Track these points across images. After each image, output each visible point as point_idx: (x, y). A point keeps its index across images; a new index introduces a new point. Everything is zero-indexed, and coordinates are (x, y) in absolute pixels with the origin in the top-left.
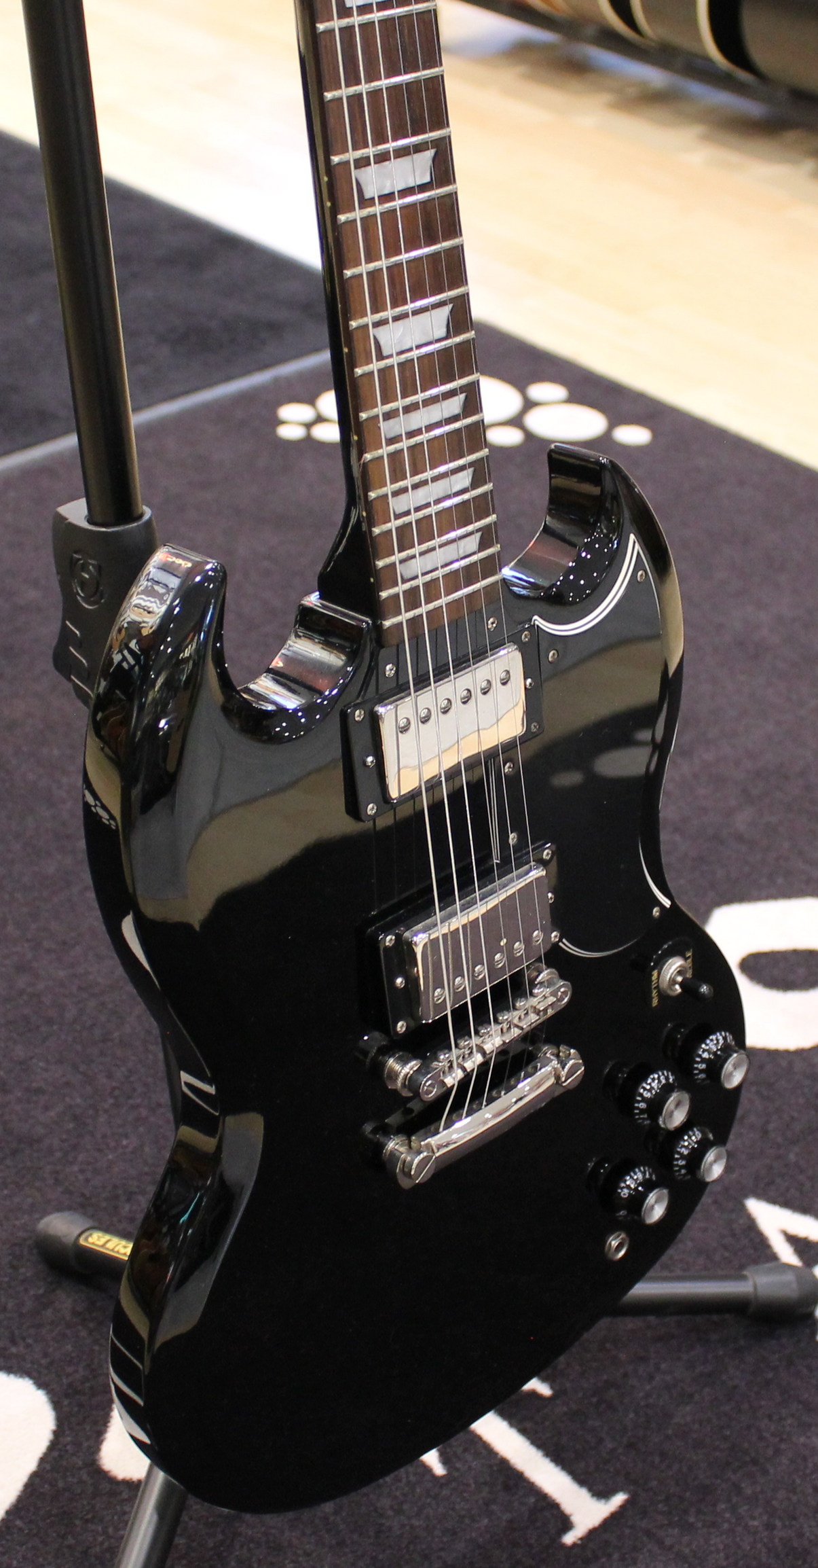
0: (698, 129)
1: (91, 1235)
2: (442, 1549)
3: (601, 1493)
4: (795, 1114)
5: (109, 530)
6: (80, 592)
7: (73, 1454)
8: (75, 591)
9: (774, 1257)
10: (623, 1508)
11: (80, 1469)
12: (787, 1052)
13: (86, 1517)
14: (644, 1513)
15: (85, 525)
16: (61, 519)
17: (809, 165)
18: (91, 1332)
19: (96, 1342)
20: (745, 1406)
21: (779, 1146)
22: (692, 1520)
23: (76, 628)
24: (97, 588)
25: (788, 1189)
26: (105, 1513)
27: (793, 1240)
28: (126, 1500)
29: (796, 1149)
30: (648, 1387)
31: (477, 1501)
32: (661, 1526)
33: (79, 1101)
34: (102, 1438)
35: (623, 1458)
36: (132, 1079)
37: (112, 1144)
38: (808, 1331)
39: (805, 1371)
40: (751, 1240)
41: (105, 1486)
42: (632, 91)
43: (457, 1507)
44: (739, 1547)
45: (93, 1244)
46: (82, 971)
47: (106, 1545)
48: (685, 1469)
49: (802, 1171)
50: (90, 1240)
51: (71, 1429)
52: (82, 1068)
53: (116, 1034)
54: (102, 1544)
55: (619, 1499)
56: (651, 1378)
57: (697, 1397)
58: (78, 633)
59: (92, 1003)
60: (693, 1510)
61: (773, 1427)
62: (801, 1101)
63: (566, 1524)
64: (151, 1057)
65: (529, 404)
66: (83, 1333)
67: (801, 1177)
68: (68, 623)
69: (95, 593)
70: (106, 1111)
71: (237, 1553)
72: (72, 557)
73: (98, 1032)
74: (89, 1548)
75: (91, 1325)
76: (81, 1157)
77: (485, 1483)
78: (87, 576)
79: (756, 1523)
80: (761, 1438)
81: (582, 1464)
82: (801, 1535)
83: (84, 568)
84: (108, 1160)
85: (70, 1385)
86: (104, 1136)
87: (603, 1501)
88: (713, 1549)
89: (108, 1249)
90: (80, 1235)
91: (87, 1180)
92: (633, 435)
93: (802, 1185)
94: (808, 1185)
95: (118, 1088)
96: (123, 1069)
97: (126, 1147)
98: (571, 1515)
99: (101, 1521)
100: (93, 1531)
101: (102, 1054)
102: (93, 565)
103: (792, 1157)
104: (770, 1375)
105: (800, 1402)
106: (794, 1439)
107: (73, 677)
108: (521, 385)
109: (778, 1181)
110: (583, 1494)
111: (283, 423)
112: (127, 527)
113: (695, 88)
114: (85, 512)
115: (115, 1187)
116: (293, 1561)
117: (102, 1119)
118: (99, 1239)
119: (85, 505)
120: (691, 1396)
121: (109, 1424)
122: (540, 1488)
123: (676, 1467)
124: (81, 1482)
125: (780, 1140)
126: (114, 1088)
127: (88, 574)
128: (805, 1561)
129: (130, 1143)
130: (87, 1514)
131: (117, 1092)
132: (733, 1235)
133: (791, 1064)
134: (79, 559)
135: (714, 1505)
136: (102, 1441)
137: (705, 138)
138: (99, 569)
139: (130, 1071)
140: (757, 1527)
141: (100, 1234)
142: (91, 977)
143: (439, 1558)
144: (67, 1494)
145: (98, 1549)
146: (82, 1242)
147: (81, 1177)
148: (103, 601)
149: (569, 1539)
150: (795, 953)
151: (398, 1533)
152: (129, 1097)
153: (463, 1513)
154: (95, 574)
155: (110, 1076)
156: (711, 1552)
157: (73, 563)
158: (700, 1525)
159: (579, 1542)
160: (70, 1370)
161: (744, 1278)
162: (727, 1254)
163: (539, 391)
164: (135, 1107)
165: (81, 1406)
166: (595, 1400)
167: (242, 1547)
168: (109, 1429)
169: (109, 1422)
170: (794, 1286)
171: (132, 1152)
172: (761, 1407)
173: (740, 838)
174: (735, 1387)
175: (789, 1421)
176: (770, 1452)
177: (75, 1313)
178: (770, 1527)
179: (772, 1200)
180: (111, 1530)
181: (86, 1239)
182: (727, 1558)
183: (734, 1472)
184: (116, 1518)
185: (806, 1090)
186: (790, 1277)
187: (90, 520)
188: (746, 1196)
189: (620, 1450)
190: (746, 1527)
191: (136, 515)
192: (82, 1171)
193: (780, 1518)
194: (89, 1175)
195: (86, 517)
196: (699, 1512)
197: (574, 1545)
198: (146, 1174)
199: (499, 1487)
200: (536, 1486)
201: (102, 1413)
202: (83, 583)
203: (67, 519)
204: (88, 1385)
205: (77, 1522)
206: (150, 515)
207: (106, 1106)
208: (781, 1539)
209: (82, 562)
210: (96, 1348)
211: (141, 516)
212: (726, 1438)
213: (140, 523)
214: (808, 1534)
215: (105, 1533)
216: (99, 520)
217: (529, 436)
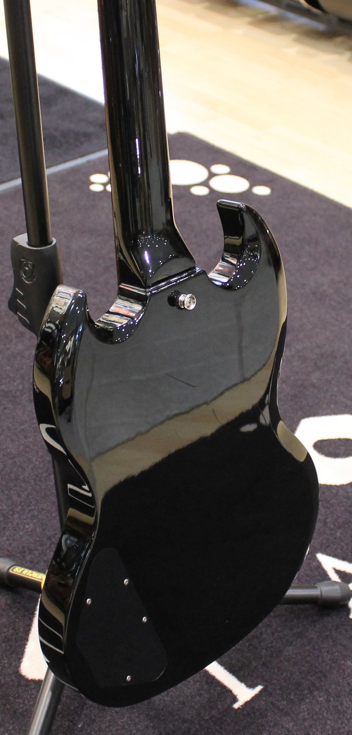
0: (294, 36)
1: (14, 568)
2: (178, 710)
3: (251, 686)
4: (339, 515)
5: (38, 249)
6: (24, 276)
7: (8, 668)
8: (21, 275)
9: (329, 579)
10: (261, 692)
11: (12, 674)
12: (336, 486)
13: (15, 696)
14: (270, 695)
15: (27, 246)
16: (15, 243)
17: (348, 55)
18: (14, 613)
19: (17, 618)
20: (317, 647)
21: (332, 530)
22: (292, 697)
23: (21, 291)
24: (32, 274)
25: (336, 549)
26: (24, 694)
27: (338, 572)
28: (33, 688)
29: (340, 531)
30: (272, 639)
31: (194, 689)
32: (278, 701)
33: (5, 507)
34: (21, 661)
35: (261, 670)
36: (30, 497)
37: (22, 528)
38: (345, 613)
39: (344, 632)
40: (319, 572)
41: (23, 683)
42: (260, 16)
43: (185, 692)
44: (314, 710)
45: (16, 572)
46: (5, 447)
47: (24, 709)
48: (289, 675)
49: (342, 541)
50: (14, 570)
51: (7, 657)
52: (6, 492)
53: (21, 477)
54: (22, 708)
55: (259, 688)
56: (273, 634)
57: (294, 643)
58: (22, 293)
59: (10, 462)
60: (293, 693)
61: (329, 657)
62: (342, 508)
63: (235, 699)
64: (38, 487)
65: (212, 175)
66: (11, 614)
67: (342, 544)
68: (17, 289)
69: (31, 277)
70: (18, 512)
71: (85, 712)
72: (20, 261)
73: (13, 476)
74: (16, 710)
75: (15, 610)
76: (7, 533)
77: (198, 681)
78: (27, 269)
79: (321, 699)
80: (323, 661)
81: (242, 673)
82: (342, 704)
83: (26, 265)
84: (20, 535)
85: (6, 637)
86: (18, 524)
87: (252, 689)
88: (301, 710)
89: (23, 574)
90: (10, 568)
91: (10, 544)
92: (262, 191)
93: (343, 547)
94: (345, 547)
95: (24, 502)
96: (26, 493)
97: (28, 529)
98: (237, 695)
99: (22, 697)
100: (18, 702)
101: (15, 486)
102: (30, 264)
103: (338, 534)
104: (328, 633)
105: (341, 645)
106: (339, 662)
107: (18, 313)
108: (207, 165)
109: (332, 545)
110: (242, 686)
111: (93, 183)
112: (46, 247)
113: (291, 15)
114: (26, 240)
115: (23, 547)
116: (111, 716)
117: (16, 516)
118: (19, 570)
119: (27, 237)
120: (292, 642)
121: (24, 655)
122: (223, 683)
123: (285, 674)
124: (12, 680)
125: (332, 526)
126: (21, 502)
127: (27, 268)
128: (344, 716)
129: (30, 527)
130: (15, 694)
131: (23, 504)
132: (311, 570)
133: (337, 492)
134: (24, 261)
135: (302, 691)
136: (21, 662)
137: (296, 40)
138: (33, 266)
139: (29, 494)
140: (322, 701)
141: (19, 568)
142: (9, 450)
143: (177, 714)
144: (5, 686)
145: (20, 710)
146: (10, 571)
147: (7, 543)
148: (34, 280)
149: (236, 706)
150: (339, 440)
151: (158, 703)
152: (29, 506)
153: (188, 694)
154: (31, 268)
155: (19, 496)
156: (301, 712)
157: (21, 263)
158: (296, 700)
159: (241, 707)
160: (5, 630)
161: (316, 588)
162: (308, 578)
163: (216, 168)
164: (31, 511)
165: (11, 646)
166: (247, 644)
167: (87, 709)
168: (24, 657)
169: (24, 653)
170: (339, 591)
171: (31, 531)
172: (324, 647)
173: (314, 386)
174: (312, 638)
175: (337, 654)
176: (328, 668)
177: (6, 604)
178: (328, 701)
179: (329, 555)
180: (26, 702)
181: (13, 570)
182: (309, 714)
183: (312, 677)
184: (29, 696)
185: (344, 504)
186: (337, 587)
187: (29, 244)
188: (317, 553)
189: (259, 667)
190: (317, 700)
191: (50, 242)
192: (7, 540)
193: (333, 697)
194: (11, 541)
195: (27, 242)
196: (295, 694)
197: (239, 708)
198: (38, 541)
199: (204, 683)
200: (221, 682)
201: (20, 650)
202: (25, 272)
203: (18, 243)
204: (14, 637)
205: (11, 698)
206: (55, 242)
207: (18, 510)
208: (333, 706)
209: (25, 262)
210: (17, 620)
211: (52, 243)
212: (307, 662)
213: (51, 246)
214: (345, 704)
215: (24, 703)
216: (33, 244)
217: (212, 191)
